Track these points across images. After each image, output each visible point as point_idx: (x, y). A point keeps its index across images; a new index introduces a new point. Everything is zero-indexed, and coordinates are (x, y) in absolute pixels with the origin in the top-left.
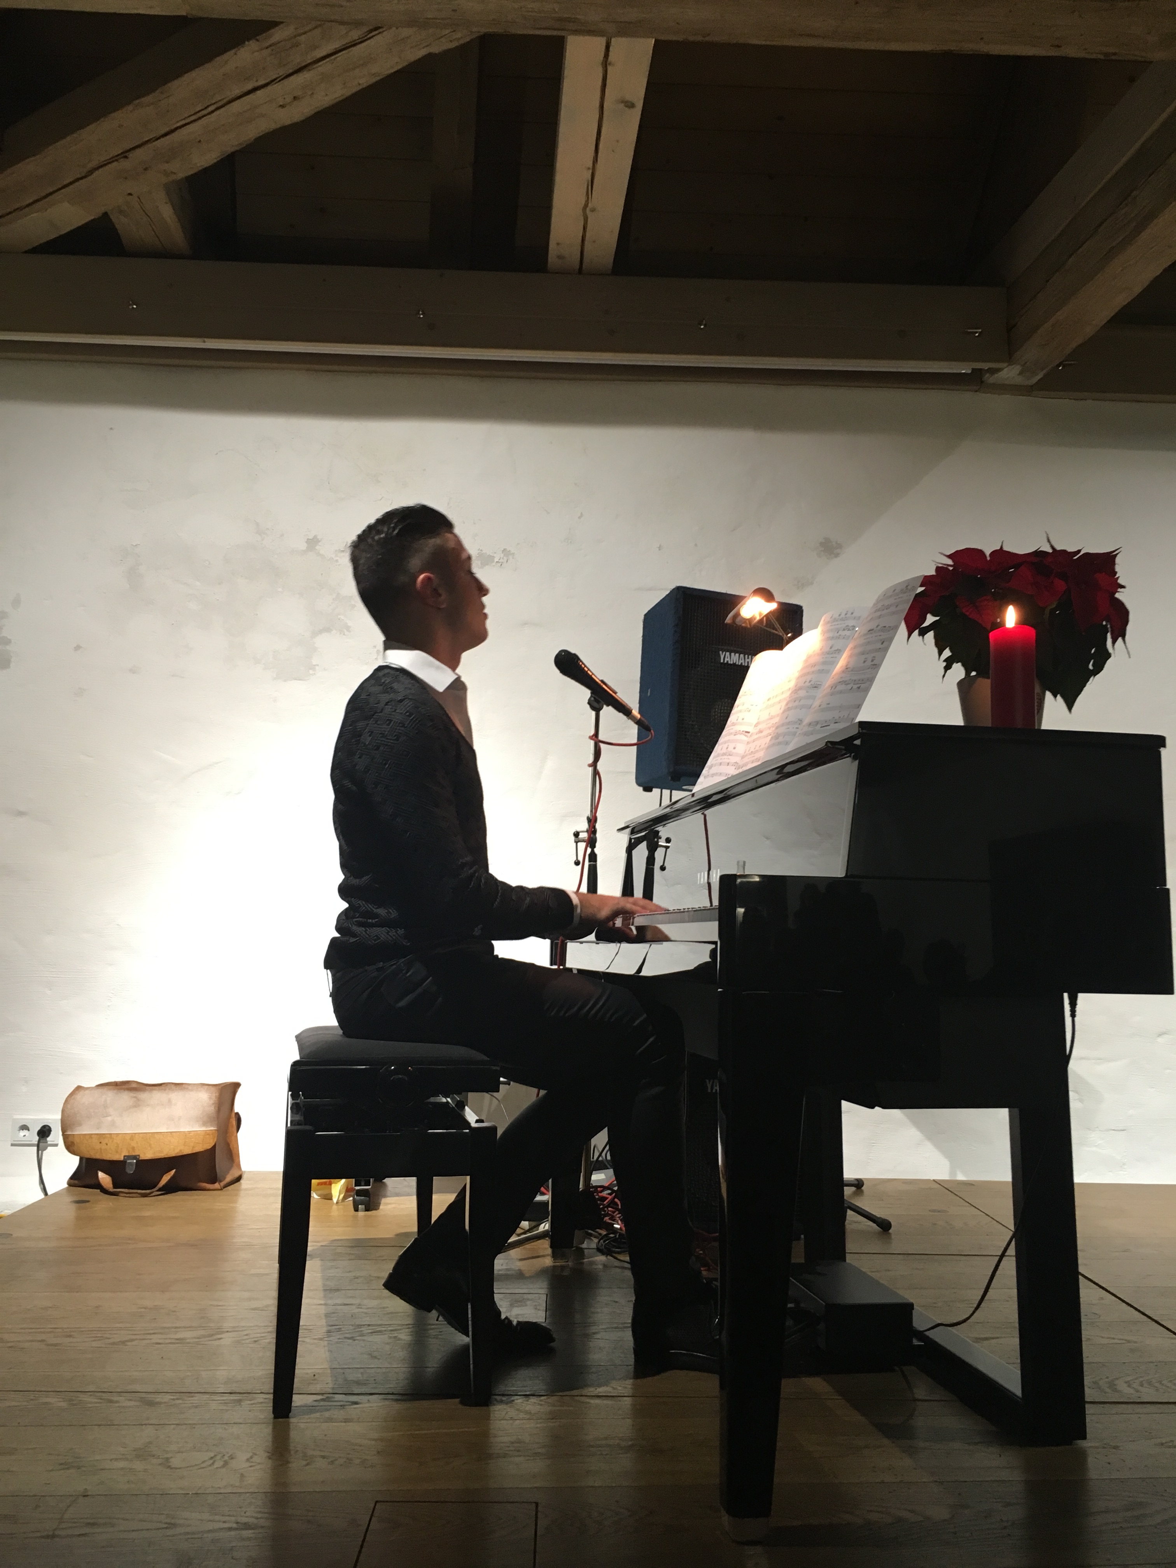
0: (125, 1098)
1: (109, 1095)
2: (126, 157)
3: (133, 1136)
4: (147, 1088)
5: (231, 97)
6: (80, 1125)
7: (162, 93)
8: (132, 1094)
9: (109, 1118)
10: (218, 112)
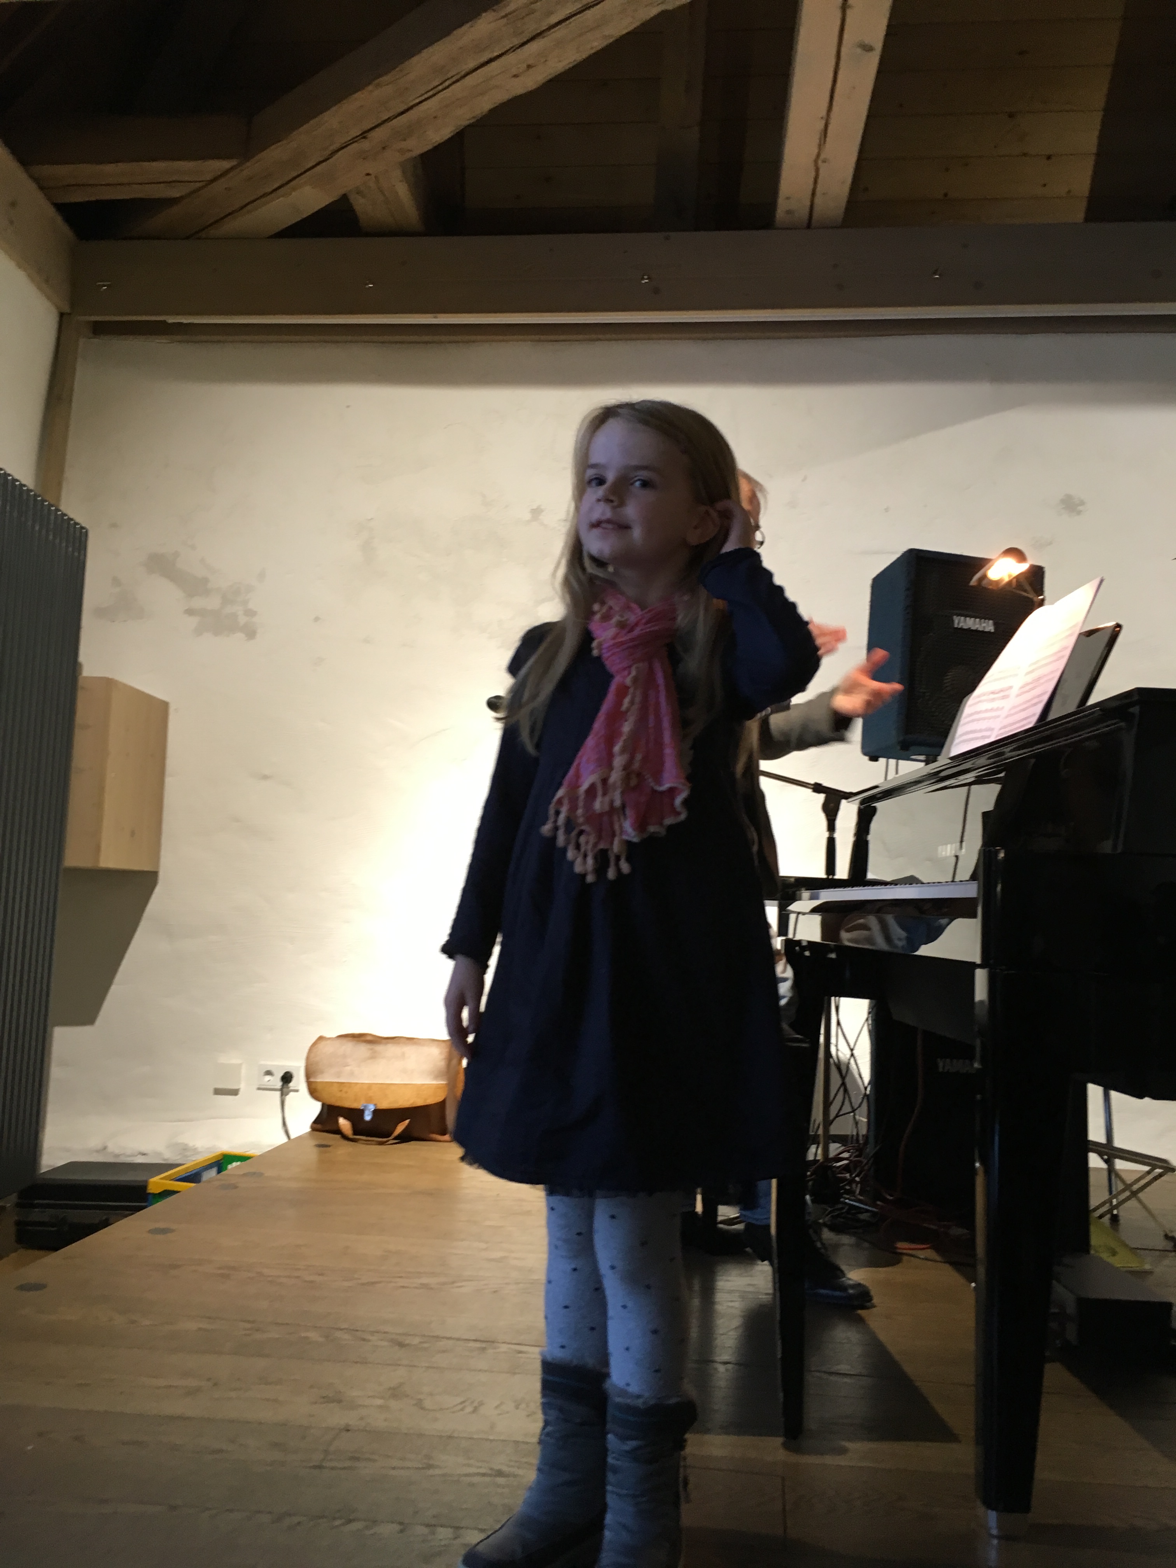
0: (363, 1049)
1: (348, 1047)
2: (364, 138)
3: (370, 1086)
4: (384, 1041)
5: (467, 70)
6: (322, 1072)
7: (401, 71)
8: (369, 1046)
9: (348, 1068)
10: (453, 87)
